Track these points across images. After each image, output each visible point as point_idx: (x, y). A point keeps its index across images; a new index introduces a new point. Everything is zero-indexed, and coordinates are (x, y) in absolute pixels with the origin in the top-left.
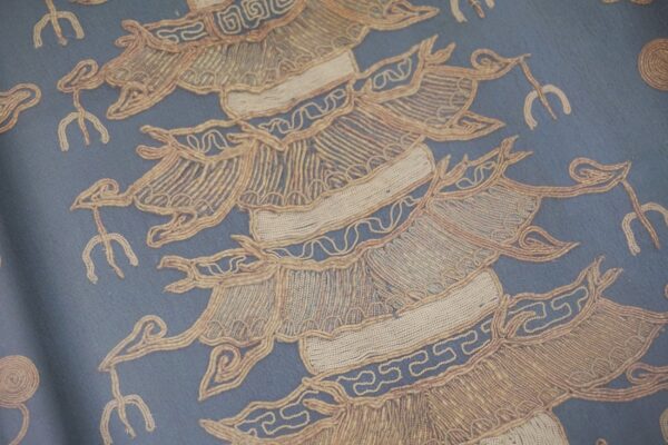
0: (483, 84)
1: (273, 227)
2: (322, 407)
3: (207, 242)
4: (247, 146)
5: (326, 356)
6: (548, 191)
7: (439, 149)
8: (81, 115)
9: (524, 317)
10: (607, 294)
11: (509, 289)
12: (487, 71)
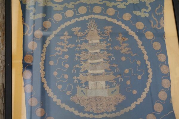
0: (109, 56)
1: (89, 61)
2: (88, 75)
3: (84, 61)
4: (89, 54)
5: (90, 72)
6: (111, 65)
7: (104, 59)
8: (78, 48)
9: (105, 74)
10: (112, 74)
11: (105, 71)
12: (110, 55)
